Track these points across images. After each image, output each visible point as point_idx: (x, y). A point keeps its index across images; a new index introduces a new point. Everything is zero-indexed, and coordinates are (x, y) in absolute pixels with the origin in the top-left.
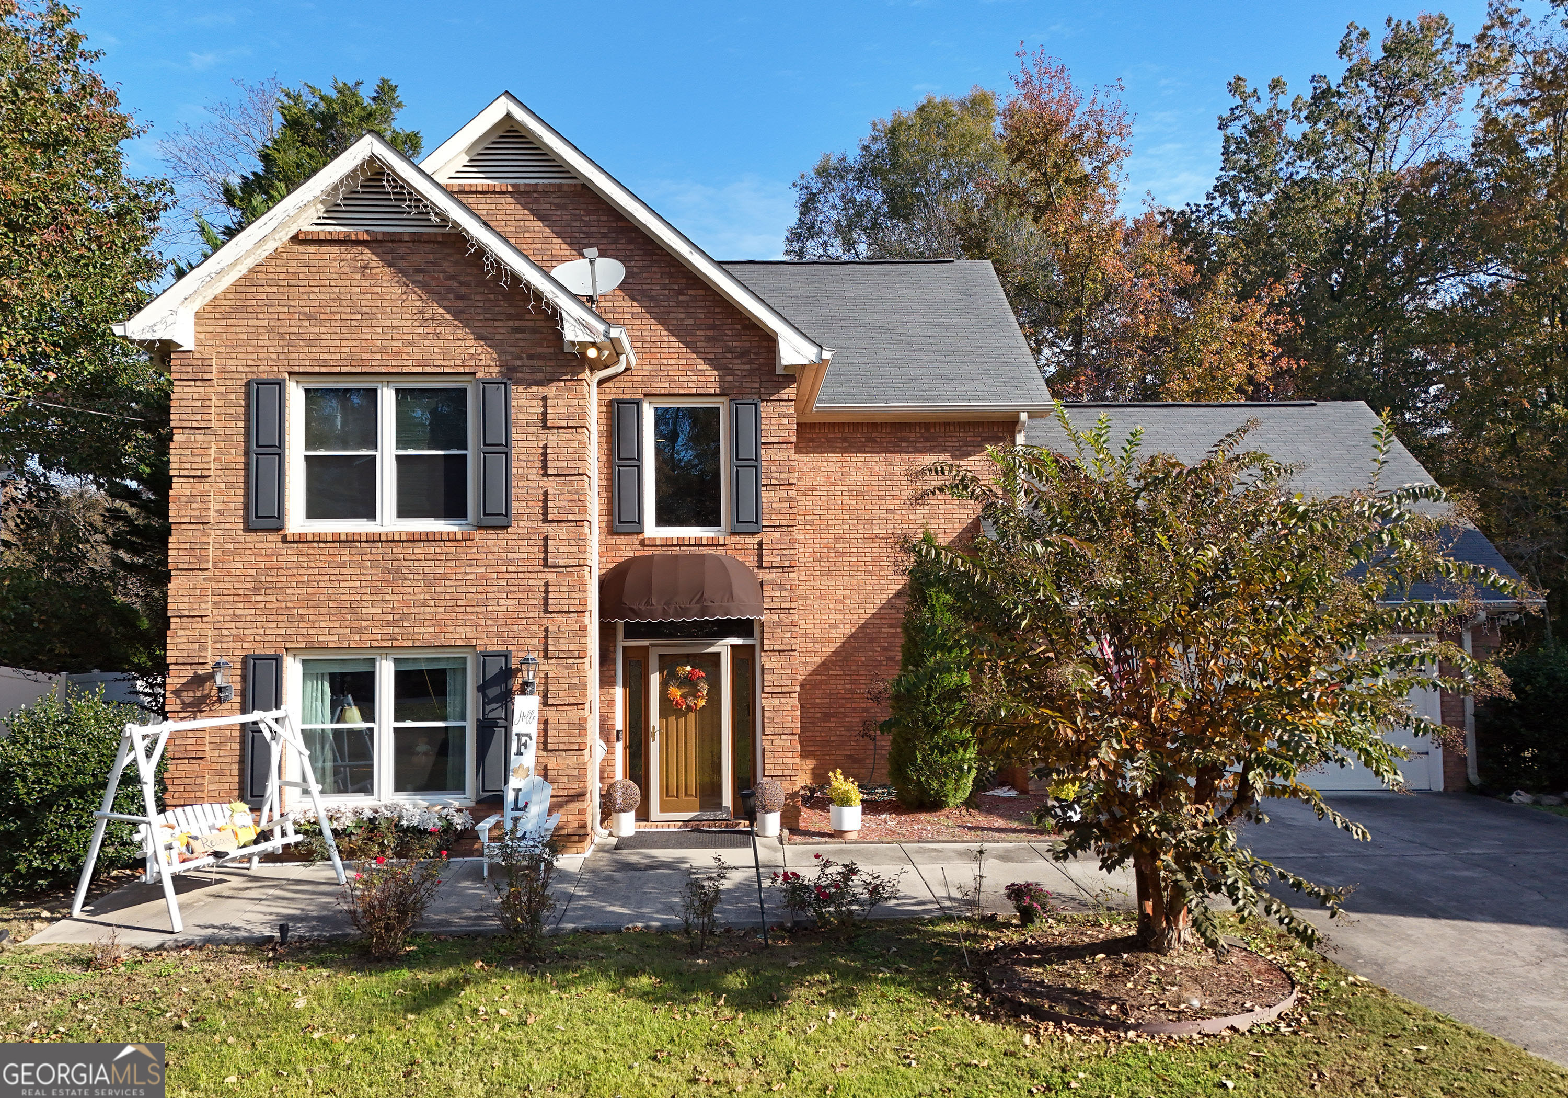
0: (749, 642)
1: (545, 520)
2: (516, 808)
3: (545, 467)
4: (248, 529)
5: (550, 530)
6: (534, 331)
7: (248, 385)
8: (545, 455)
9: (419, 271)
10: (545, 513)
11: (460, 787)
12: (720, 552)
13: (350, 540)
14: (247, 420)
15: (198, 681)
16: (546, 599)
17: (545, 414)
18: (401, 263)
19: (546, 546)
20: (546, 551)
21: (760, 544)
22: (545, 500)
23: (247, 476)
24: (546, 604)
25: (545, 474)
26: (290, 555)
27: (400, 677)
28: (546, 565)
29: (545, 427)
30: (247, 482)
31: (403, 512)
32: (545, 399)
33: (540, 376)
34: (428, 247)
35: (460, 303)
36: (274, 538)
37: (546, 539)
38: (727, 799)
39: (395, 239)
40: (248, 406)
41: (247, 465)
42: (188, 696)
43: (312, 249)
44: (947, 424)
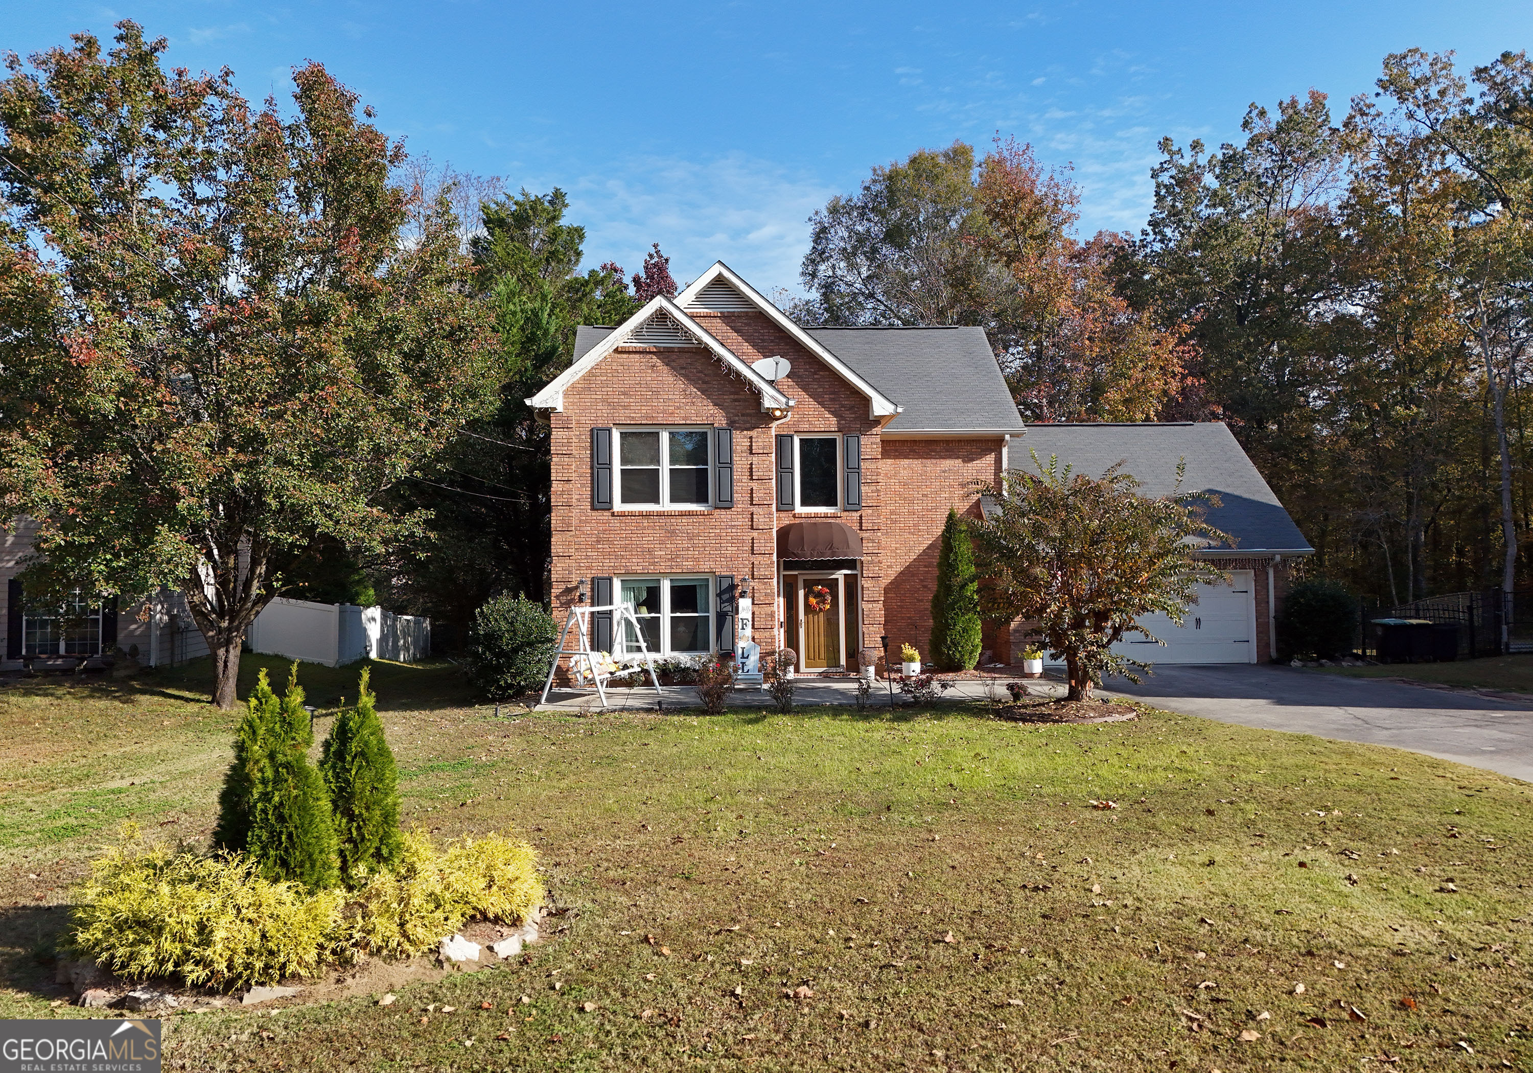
0: (854, 572)
1: (752, 504)
2: (743, 657)
3: (751, 475)
4: (593, 508)
5: (755, 509)
6: (745, 400)
7: (592, 430)
8: (751, 468)
9: (682, 368)
10: (752, 500)
11: (706, 648)
12: (838, 521)
13: (648, 515)
14: (592, 450)
15: (568, 591)
16: (753, 547)
17: (751, 446)
18: (673, 364)
19: (752, 518)
20: (752, 521)
21: (861, 517)
22: (752, 493)
23: (592, 480)
24: (753, 550)
25: (752, 479)
26: (615, 523)
27: (673, 589)
28: (752, 528)
29: (751, 453)
30: (592, 484)
31: (674, 499)
32: (751, 438)
33: (748, 425)
34: (687, 355)
35: (705, 386)
36: (607, 513)
37: (752, 514)
38: (843, 661)
39: (670, 350)
40: (592, 442)
41: (592, 474)
42: (564, 599)
43: (625, 356)
44: (960, 441)
